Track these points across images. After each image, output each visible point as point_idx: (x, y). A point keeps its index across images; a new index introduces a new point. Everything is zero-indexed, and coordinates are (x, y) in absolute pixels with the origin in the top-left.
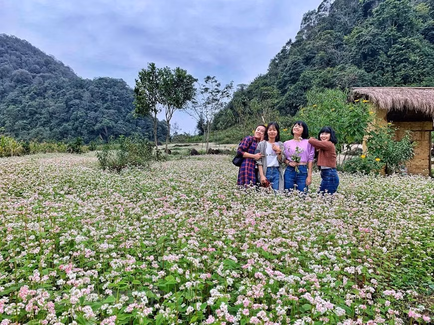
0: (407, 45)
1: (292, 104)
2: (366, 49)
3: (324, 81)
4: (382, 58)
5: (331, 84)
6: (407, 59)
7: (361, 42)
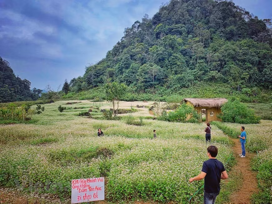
0: (176, 57)
1: (128, 80)
2: (160, 57)
3: (143, 70)
4: (167, 62)
5: (146, 72)
6: (176, 64)
7: (158, 54)
